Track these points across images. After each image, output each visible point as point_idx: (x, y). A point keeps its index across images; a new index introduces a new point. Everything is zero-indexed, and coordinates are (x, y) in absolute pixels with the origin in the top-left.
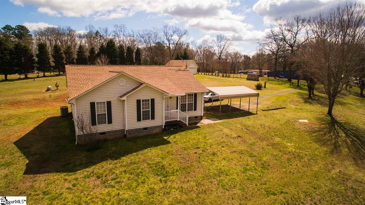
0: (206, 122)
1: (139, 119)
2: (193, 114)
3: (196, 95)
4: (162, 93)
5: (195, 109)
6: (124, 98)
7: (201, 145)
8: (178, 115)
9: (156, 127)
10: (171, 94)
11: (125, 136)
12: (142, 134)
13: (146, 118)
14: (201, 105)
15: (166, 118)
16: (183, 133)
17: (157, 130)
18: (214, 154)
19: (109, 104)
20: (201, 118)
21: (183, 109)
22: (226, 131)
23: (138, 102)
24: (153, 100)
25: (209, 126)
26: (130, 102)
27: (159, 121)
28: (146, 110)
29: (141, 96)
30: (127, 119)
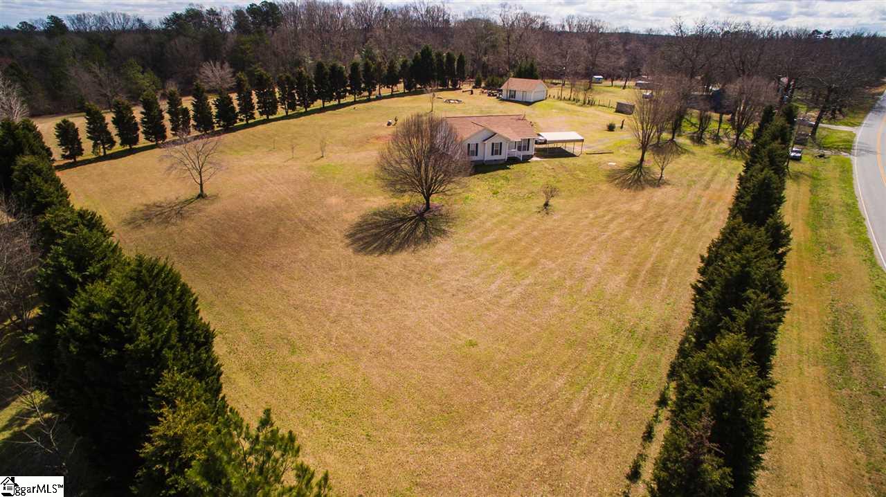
0: (535, 159)
1: (492, 154)
2: (527, 153)
3: (529, 140)
4: (507, 140)
5: (528, 150)
6: (486, 142)
7: (528, 171)
8: (516, 153)
9: (502, 160)
10: (512, 140)
11: (484, 164)
12: (494, 163)
13: (496, 154)
14: (533, 146)
15: (508, 154)
16: (518, 165)
17: (501, 162)
18: (534, 175)
19: (477, 144)
20: (532, 156)
21: (519, 149)
22: (547, 165)
23: (493, 144)
24: (501, 143)
25: (536, 161)
26: (488, 144)
27: (504, 156)
28: (497, 149)
29: (494, 140)
30: (486, 154)
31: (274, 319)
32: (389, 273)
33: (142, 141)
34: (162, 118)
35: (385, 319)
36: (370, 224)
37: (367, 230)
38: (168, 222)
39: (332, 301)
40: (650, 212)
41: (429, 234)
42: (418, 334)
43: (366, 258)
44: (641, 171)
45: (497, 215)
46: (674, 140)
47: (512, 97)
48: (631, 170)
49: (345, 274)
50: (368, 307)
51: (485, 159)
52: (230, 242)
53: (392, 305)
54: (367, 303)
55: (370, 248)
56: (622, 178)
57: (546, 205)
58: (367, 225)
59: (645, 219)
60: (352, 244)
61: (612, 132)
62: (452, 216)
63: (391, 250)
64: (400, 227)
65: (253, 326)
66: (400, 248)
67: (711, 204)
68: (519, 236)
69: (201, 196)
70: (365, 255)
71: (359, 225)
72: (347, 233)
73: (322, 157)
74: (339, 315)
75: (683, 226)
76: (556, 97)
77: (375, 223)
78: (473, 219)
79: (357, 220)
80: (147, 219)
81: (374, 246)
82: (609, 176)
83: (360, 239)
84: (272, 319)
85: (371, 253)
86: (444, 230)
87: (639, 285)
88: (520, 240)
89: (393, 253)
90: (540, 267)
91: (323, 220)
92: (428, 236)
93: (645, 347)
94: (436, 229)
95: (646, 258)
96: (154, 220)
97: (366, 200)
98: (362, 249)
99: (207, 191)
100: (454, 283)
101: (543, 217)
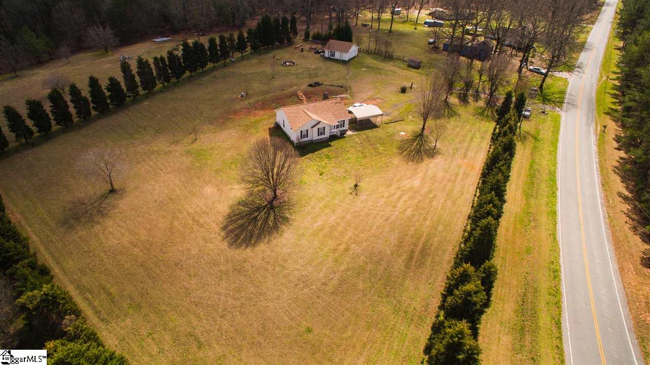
0: (348, 133)
1: (318, 135)
2: (343, 129)
3: (344, 121)
4: (329, 125)
5: (344, 126)
6: (313, 128)
7: (343, 147)
8: (336, 131)
10: (332, 124)
11: (312, 144)
12: (320, 142)
13: (321, 134)
15: (330, 133)
16: (337, 141)
17: (325, 139)
18: (348, 151)
19: (307, 130)
20: (347, 130)
21: (338, 127)
22: (357, 140)
23: (319, 129)
24: (324, 127)
25: (349, 135)
26: (315, 129)
27: (327, 135)
28: (321, 132)
29: (319, 126)
30: (314, 136)
31: (183, 317)
32: (253, 265)
33: (55, 127)
34: (68, 107)
35: (254, 311)
36: (237, 215)
37: (235, 221)
38: (93, 221)
39: (219, 297)
40: (425, 188)
41: (277, 223)
42: (276, 324)
43: (237, 251)
44: (422, 140)
45: (323, 199)
46: (448, 100)
47: (332, 56)
48: (414, 140)
49: (224, 268)
50: (243, 301)
51: (314, 139)
52: (142, 239)
53: (257, 297)
54: (242, 297)
55: (239, 241)
56: (408, 150)
57: (356, 186)
58: (234, 215)
59: (421, 196)
60: (226, 237)
61: (405, 94)
62: (292, 202)
63: (253, 242)
64: (258, 216)
65: (171, 325)
66: (259, 238)
67: (466, 175)
68: (338, 220)
69: (112, 191)
70: (236, 248)
71: (229, 216)
72: (222, 226)
73: (196, 139)
74: (225, 310)
75: (445, 200)
76: (365, 51)
77: (240, 213)
78: (307, 205)
79: (228, 211)
80: (77, 218)
81: (242, 237)
82: (400, 148)
83: (232, 231)
84: (182, 318)
85: (240, 246)
86: (287, 218)
87: (413, 267)
88: (338, 224)
89: (254, 245)
90: (351, 252)
91: (204, 213)
92: (277, 224)
93: (412, 327)
94: (282, 217)
95: (419, 238)
96: (82, 219)
97: (232, 189)
98: (233, 242)
99: (116, 187)
100: (296, 273)
101: (353, 198)
